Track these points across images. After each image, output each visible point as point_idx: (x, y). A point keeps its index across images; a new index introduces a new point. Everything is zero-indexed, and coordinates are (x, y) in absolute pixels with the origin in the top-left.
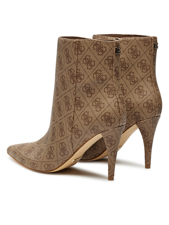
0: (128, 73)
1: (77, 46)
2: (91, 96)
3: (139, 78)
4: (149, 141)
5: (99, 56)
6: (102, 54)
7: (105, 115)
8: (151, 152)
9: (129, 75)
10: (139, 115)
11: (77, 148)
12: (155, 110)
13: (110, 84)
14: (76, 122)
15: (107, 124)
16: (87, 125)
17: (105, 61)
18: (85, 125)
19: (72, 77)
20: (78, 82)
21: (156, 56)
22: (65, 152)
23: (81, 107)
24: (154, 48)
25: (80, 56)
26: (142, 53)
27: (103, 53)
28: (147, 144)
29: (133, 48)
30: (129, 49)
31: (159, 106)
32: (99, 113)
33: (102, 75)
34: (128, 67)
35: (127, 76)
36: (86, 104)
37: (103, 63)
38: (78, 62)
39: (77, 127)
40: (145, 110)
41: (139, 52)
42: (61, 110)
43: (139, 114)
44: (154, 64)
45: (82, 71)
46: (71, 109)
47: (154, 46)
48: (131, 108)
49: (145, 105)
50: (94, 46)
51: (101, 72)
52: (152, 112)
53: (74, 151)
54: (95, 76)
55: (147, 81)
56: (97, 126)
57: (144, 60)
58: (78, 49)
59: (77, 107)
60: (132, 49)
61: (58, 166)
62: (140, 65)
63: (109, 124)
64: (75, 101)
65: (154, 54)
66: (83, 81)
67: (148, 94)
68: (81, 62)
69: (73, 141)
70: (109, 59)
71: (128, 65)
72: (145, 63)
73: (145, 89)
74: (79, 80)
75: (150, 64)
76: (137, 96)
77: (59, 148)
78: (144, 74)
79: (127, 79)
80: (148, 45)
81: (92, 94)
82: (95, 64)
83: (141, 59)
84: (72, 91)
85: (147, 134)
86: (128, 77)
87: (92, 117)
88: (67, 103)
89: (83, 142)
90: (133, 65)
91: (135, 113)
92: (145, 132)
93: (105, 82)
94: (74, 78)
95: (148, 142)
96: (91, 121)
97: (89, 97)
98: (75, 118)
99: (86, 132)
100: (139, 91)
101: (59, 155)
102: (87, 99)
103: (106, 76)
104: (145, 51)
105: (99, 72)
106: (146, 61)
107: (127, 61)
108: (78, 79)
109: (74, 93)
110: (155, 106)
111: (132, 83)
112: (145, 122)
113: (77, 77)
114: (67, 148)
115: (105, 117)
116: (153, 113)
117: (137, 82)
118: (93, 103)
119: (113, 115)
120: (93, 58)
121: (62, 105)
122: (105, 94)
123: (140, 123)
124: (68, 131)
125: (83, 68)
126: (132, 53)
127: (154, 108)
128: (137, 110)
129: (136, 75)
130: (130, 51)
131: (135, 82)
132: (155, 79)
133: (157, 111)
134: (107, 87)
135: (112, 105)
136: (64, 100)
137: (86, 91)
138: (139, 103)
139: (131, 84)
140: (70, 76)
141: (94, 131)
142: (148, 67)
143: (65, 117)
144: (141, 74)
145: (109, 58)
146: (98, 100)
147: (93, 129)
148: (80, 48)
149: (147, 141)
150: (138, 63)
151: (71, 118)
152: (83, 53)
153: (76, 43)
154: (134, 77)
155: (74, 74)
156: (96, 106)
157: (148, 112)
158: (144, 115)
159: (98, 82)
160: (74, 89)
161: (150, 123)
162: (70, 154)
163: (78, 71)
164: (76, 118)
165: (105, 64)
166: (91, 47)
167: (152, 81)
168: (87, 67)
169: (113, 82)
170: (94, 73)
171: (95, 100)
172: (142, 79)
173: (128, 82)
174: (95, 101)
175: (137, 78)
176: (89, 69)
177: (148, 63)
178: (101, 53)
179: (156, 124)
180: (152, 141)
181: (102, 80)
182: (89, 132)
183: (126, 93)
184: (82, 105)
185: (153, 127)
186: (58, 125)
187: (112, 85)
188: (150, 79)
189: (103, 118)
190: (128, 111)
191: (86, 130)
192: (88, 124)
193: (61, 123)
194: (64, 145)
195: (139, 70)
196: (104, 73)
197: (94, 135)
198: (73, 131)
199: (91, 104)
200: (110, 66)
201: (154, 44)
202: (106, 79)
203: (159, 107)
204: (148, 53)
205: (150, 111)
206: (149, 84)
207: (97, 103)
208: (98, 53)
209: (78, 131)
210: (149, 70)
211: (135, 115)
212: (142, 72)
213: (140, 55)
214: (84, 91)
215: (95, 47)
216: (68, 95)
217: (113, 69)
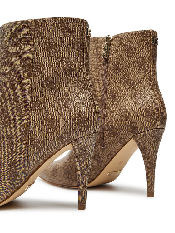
0: (122, 76)
1: (33, 27)
2: (55, 93)
3: (136, 80)
4: (151, 161)
5: (66, 38)
6: (70, 36)
7: (78, 117)
8: (154, 175)
9: (124, 78)
10: (137, 126)
11: (34, 168)
12: (157, 119)
13: (80, 76)
14: (35, 131)
15: (81, 129)
16: (51, 133)
17: (74, 45)
18: (48, 132)
19: (26, 69)
20: (35, 76)
21: (156, 53)
22: (18, 175)
23: (40, 110)
24: (153, 42)
25: (37, 41)
26: (138, 49)
27: (71, 33)
28: (148, 164)
29: (128, 44)
30: (122, 46)
31: (162, 114)
32: (69, 115)
33: (69, 63)
34: (122, 68)
35: (121, 79)
36: (47, 104)
37: (71, 47)
38: (35, 48)
39: (37, 137)
40: (144, 119)
41: (135, 48)
42: (8, 117)
43: (136, 124)
44: (155, 64)
45: (41, 60)
46: (25, 114)
47: (153, 40)
48: (126, 117)
49: (144, 112)
50: (58, 25)
51: (68, 59)
52: (152, 122)
53: (30, 174)
54: (61, 65)
55: (146, 83)
56: (68, 133)
57: (141, 58)
58: (34, 31)
59: (35, 109)
60: (126, 45)
61: (5, 197)
62: (136, 64)
63: (84, 128)
64: (31, 102)
65: (154, 51)
66: (42, 74)
67: (147, 99)
68: (40, 48)
69: (30, 158)
70: (79, 43)
71: (122, 66)
72: (142, 62)
73: (144, 93)
74: (37, 73)
75: (148, 63)
76: (133, 102)
77: (8, 171)
78: (142, 75)
79: (121, 83)
80: (146, 40)
81: (56, 91)
82: (60, 48)
83: (138, 57)
84: (27, 89)
85: (147, 152)
86: (123, 81)
87: (59, 121)
88: (19, 107)
89: (44, 159)
90: (128, 65)
91: (132, 123)
92: (146, 149)
93: (74, 73)
94: (29, 71)
95: (150, 163)
96: (58, 127)
97: (52, 95)
98: (31, 126)
99: (51, 143)
100: (136, 96)
101: (8, 182)
102: (50, 97)
103: (75, 65)
104: (142, 46)
105: (66, 59)
106: (143, 60)
107: (120, 61)
108: (35, 72)
109: (29, 91)
110: (156, 114)
111: (128, 87)
112: (145, 135)
113: (33, 69)
114: (20, 169)
115: (78, 119)
116: (154, 123)
117: (133, 85)
118: (58, 103)
119: (88, 116)
120: (56, 41)
121: (10, 111)
122: (76, 89)
123: (138, 136)
124: (21, 145)
125: (42, 55)
126: (126, 50)
127: (155, 117)
128: (134, 119)
129: (132, 77)
130: (124, 48)
131: (131, 86)
132: (156, 81)
133: (159, 120)
134: (77, 80)
135: (87, 102)
136: (14, 103)
137: (47, 87)
138: (135, 111)
139: (125, 88)
140: (23, 68)
141: (62, 140)
142: (147, 67)
143: (15, 126)
144: (138, 75)
145: (80, 40)
146: (65, 97)
147: (61, 137)
148: (38, 29)
149: (148, 161)
150: (134, 62)
151: (26, 126)
152: (42, 36)
153: (32, 23)
154: (129, 79)
155: (30, 65)
156: (64, 106)
157: (148, 121)
158: (142, 126)
159: (65, 73)
160: (30, 85)
161: (151, 136)
162: (24, 177)
163: (35, 61)
164: (34, 125)
165: (75, 48)
166: (55, 27)
167: (152, 84)
168: (49, 54)
169: (85, 73)
170: (59, 62)
171: (62, 97)
172: (140, 81)
173: (122, 86)
174: (62, 99)
175: (133, 81)
176: (52, 56)
177: (146, 61)
178: (68, 34)
179: (159, 138)
180: (155, 160)
181: (71, 70)
182: (55, 142)
183: (120, 100)
184: (42, 106)
185: (155, 142)
186: (5, 139)
187: (83, 77)
188: (150, 82)
189: (76, 121)
190: (122, 121)
191: (51, 141)
192: (54, 131)
193: (9, 136)
194: (16, 166)
195: (136, 71)
196: (73, 60)
197: (62, 146)
198: (30, 144)
199: (55, 104)
200: (80, 52)
201: (153, 38)
202: (75, 69)
203: (161, 116)
204: (145, 49)
205: (150, 120)
206: (149, 88)
207: (64, 101)
208: (65, 35)
209: (38, 142)
210: (147, 70)
211: (131, 126)
212: (139, 72)
213: (135, 52)
214: (45, 87)
215: (60, 27)
216: (20, 95)
217: (83, 56)
